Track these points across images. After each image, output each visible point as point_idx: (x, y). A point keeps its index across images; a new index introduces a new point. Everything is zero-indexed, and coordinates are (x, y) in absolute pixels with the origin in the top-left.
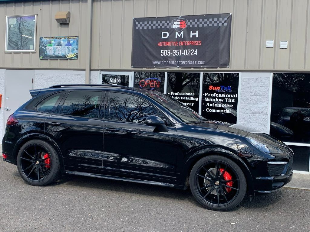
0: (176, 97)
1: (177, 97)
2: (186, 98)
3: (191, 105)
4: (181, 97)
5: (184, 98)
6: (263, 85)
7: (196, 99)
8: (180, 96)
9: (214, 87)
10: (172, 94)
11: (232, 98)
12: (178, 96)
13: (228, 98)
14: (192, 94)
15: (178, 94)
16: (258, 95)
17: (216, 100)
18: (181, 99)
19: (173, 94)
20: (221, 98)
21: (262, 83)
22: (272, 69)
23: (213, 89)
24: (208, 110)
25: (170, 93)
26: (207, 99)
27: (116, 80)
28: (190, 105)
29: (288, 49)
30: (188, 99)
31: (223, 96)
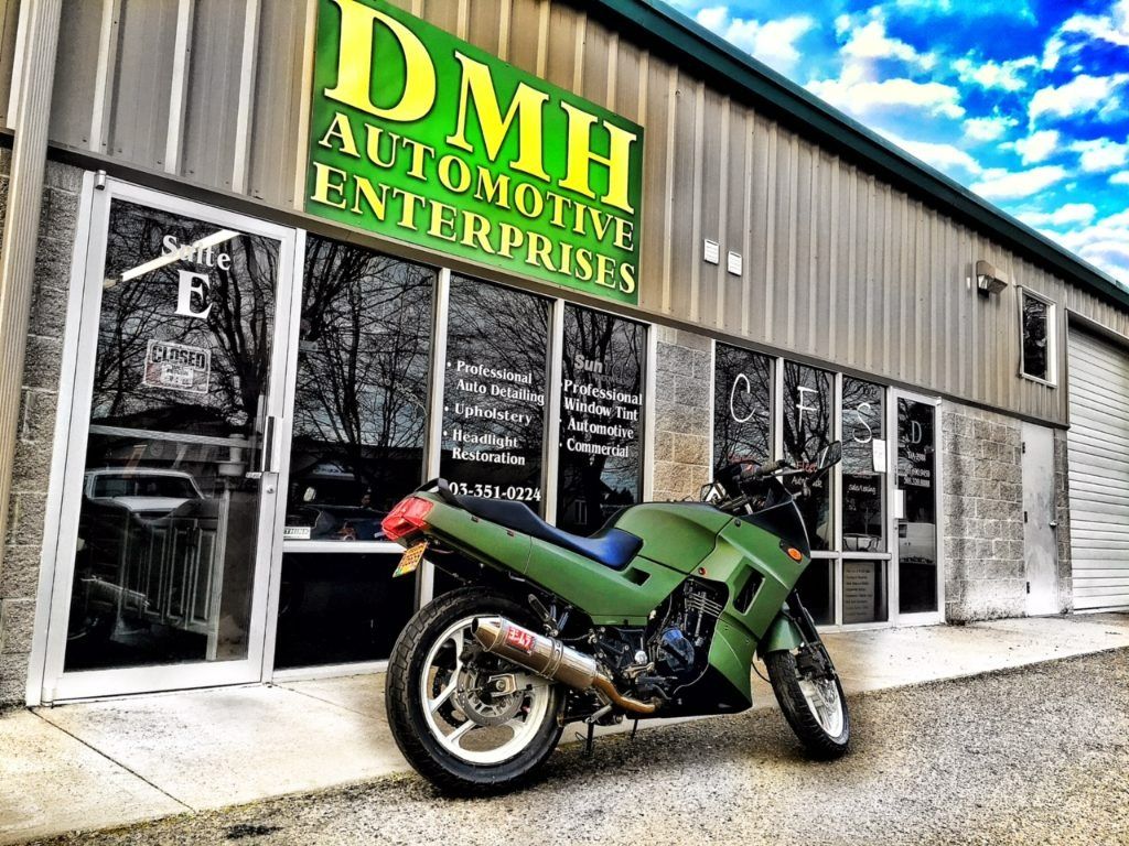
0: (476, 384)
1: (479, 384)
2: (509, 389)
3: (524, 421)
4: (493, 386)
5: (502, 392)
6: (700, 375)
7: (540, 399)
8: (487, 382)
9: (587, 361)
10: (459, 370)
11: (630, 407)
12: (481, 380)
13: (623, 404)
14: (527, 379)
15: (482, 370)
16: (690, 405)
17: (594, 409)
18: (493, 393)
19: (463, 369)
20: (607, 403)
21: (696, 367)
23: (587, 369)
24: (572, 445)
25: (455, 366)
26: (569, 405)
28: (520, 420)
30: (515, 395)
31: (610, 395)
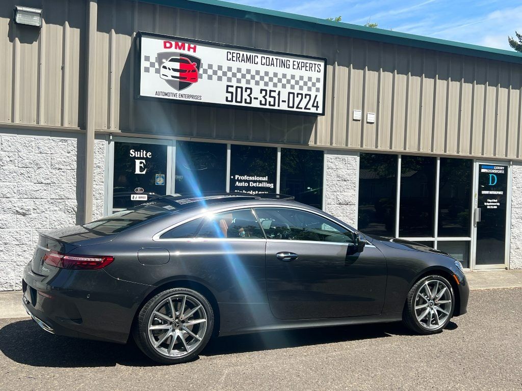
0: (243, 183)
1: (245, 183)
2: (258, 183)
4: (251, 183)
5: (254, 185)
6: (351, 168)
7: (272, 186)
8: (248, 182)
10: (236, 179)
12: (245, 181)
14: (266, 179)
15: (246, 178)
16: (345, 181)
18: (251, 185)
19: (238, 178)
21: (349, 165)
22: (359, 147)
25: (234, 177)
27: (142, 153)
29: (375, 123)
30: (260, 185)
